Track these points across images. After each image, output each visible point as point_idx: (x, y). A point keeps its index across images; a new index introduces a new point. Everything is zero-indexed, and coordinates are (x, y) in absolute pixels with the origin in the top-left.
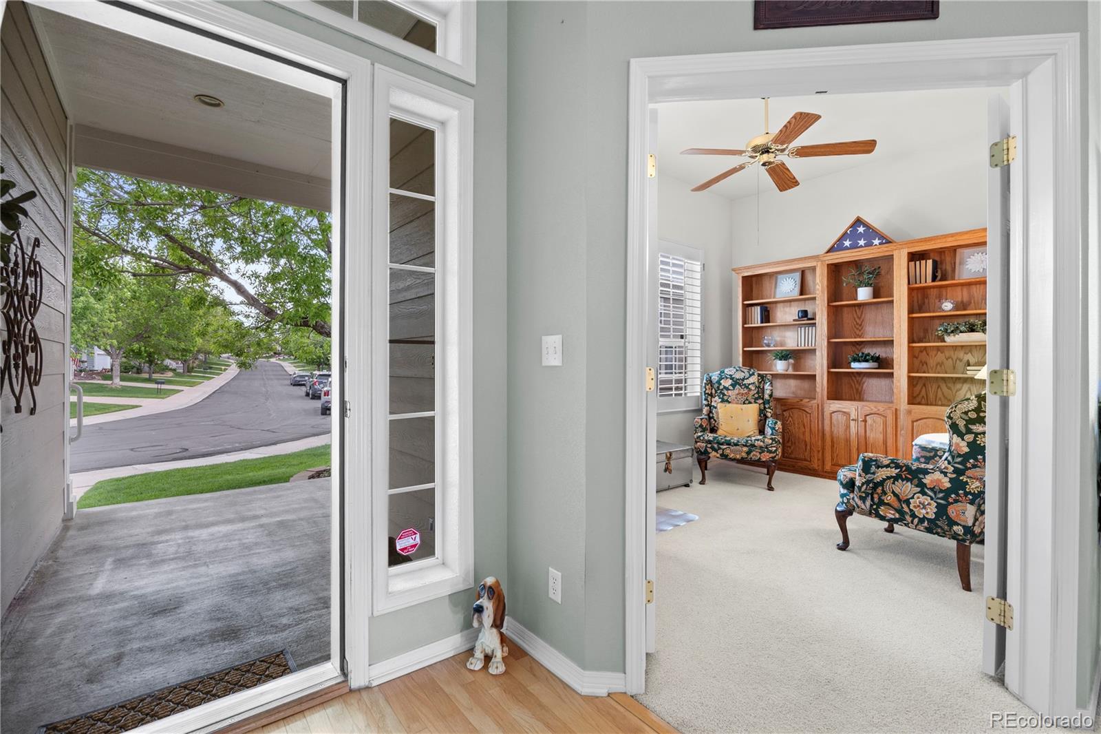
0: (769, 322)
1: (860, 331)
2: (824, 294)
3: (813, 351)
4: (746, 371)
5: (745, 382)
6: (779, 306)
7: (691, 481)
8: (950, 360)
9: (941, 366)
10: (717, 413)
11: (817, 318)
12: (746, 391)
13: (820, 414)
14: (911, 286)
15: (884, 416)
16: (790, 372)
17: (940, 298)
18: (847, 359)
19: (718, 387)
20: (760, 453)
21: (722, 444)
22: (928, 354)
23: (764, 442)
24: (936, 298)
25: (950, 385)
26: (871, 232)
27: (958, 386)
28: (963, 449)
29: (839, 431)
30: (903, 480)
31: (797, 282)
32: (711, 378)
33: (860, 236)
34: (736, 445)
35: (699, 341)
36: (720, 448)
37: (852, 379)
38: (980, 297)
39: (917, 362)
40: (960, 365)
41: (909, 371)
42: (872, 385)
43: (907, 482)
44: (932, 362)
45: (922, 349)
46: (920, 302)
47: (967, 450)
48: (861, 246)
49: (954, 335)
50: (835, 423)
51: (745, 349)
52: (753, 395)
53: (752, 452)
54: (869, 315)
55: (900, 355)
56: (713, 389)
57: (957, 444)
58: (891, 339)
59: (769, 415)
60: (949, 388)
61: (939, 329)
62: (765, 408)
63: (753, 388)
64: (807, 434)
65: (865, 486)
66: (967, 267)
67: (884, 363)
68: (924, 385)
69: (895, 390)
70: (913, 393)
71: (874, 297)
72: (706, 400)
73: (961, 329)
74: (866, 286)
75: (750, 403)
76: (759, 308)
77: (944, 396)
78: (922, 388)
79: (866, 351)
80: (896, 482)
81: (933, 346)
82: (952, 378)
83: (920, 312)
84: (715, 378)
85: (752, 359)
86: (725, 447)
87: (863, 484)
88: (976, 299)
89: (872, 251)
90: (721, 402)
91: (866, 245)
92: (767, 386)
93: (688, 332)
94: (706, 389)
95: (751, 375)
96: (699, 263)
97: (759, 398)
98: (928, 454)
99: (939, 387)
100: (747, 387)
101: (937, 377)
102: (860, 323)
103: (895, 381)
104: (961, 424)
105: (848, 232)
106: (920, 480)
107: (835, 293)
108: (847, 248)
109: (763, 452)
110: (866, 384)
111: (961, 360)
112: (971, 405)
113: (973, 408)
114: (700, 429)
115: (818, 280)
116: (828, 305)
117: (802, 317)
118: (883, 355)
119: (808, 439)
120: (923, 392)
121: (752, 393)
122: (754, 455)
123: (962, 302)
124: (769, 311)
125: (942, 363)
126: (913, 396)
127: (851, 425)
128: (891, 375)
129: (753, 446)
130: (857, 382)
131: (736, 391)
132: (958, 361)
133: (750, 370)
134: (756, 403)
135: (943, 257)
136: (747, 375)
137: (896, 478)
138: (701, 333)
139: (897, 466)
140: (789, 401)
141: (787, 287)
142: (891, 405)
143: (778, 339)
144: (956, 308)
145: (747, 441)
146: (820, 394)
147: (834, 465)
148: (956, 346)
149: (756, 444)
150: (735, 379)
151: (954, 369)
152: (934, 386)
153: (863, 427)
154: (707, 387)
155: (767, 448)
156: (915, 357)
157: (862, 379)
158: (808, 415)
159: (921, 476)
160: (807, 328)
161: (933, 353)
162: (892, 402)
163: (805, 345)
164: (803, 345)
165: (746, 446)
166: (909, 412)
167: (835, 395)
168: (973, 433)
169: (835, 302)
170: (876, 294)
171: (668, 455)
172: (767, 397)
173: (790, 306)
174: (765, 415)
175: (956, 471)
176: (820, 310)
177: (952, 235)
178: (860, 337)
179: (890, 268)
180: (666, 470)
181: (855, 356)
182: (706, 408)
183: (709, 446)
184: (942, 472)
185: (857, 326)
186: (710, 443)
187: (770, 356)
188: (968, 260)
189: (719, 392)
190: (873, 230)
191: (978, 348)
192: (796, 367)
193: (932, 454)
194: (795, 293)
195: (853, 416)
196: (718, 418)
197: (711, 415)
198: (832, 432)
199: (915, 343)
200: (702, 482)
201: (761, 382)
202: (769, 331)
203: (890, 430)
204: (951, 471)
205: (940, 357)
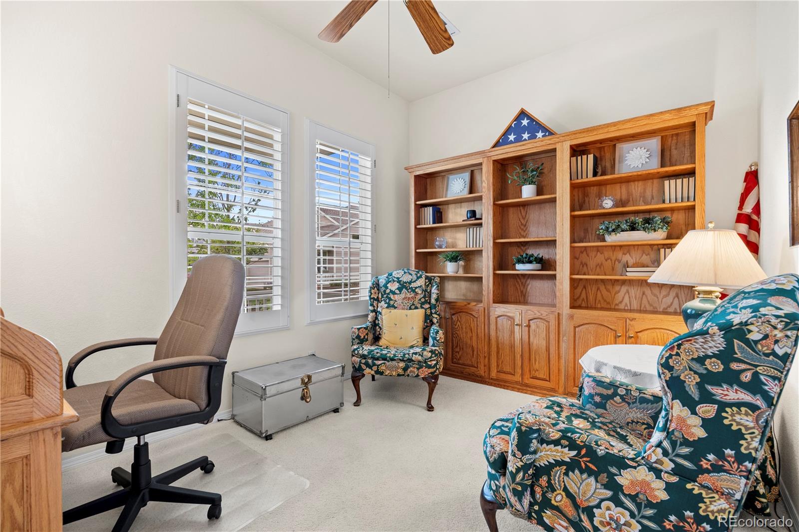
0: (442, 222)
1: (524, 231)
2: (490, 192)
3: (480, 252)
4: (413, 273)
5: (413, 285)
6: (451, 207)
7: (342, 404)
8: (609, 260)
9: (600, 268)
10: (382, 319)
11: (483, 218)
12: (413, 295)
13: (486, 318)
14: (573, 182)
15: (547, 321)
16: (461, 273)
17: (600, 196)
18: (512, 260)
19: (385, 291)
20: (418, 369)
21: (377, 359)
22: (588, 256)
23: (422, 356)
24: (596, 197)
25: (610, 287)
26: (536, 126)
27: (617, 288)
28: (693, 430)
29: (504, 337)
30: (582, 472)
31: (467, 183)
32: (378, 281)
33: (524, 129)
34: (392, 360)
35: (370, 242)
36: (374, 365)
37: (517, 281)
38: (638, 195)
39: (577, 263)
40: (619, 266)
41: (571, 274)
42: (536, 288)
43: (589, 475)
44: (592, 263)
45: (583, 249)
46: (580, 201)
47: (701, 433)
48: (525, 140)
49: (616, 234)
50: (500, 328)
51: (418, 251)
52: (420, 300)
53: (409, 368)
54: (534, 214)
55: (562, 255)
56: (379, 293)
57: (682, 420)
58: (554, 239)
59: (435, 321)
60: (608, 291)
61: (600, 228)
62: (431, 313)
63: (420, 292)
64: (474, 338)
65: (521, 474)
66: (626, 162)
67: (547, 264)
68: (585, 287)
69: (558, 294)
70: (574, 296)
71: (538, 195)
72: (372, 305)
73: (623, 227)
74: (529, 184)
75: (416, 308)
76: (431, 208)
77: (603, 298)
78: (582, 290)
79: (531, 251)
80: (570, 473)
81: (593, 247)
82: (611, 280)
83: (581, 210)
84: (382, 281)
85: (425, 261)
86: (380, 362)
87: (518, 470)
88: (634, 196)
89: (535, 145)
90: (387, 307)
91: (530, 138)
92: (434, 291)
93: (361, 232)
94: (371, 294)
95: (418, 278)
96: (370, 159)
97: (426, 302)
98: (605, 392)
99: (598, 289)
100: (414, 291)
101: (597, 280)
102: (524, 224)
103: (557, 284)
104: (691, 382)
105: (513, 125)
106: (611, 476)
107: (501, 190)
108: (511, 142)
109: (421, 367)
110: (530, 286)
111: (619, 262)
112: (712, 344)
113: (715, 350)
114: (357, 341)
115: (484, 178)
116: (494, 204)
117: (471, 217)
118: (546, 257)
119: (474, 344)
120: (584, 295)
121: (419, 297)
122: (411, 372)
123: (621, 200)
124: (441, 212)
125: (602, 264)
126: (574, 299)
127: (515, 330)
128: (553, 277)
129: (410, 360)
130: (522, 283)
131: (403, 296)
132: (617, 263)
133: (418, 272)
134: (422, 308)
135: (602, 153)
136: (415, 277)
137: (571, 466)
138: (372, 234)
139: (573, 445)
140: (458, 304)
141: (457, 187)
142: (553, 309)
143: (450, 241)
144: (616, 205)
145: (404, 355)
146: (486, 297)
147: (499, 372)
148: (615, 246)
149: (413, 358)
150: (402, 283)
151: (613, 270)
152: (593, 289)
153: (527, 333)
154: (373, 291)
155: (425, 362)
156: (575, 258)
157: (526, 282)
158: (475, 319)
159: (614, 470)
160: (475, 229)
161: (592, 254)
162: (554, 306)
163: (473, 247)
164: (471, 246)
165: (402, 360)
166: (571, 317)
167: (501, 298)
168: (715, 402)
169: (502, 200)
170: (539, 192)
171: (306, 380)
172: (433, 301)
173: (461, 207)
174: (431, 321)
175: (678, 470)
176: (486, 211)
177: (614, 124)
178: (524, 237)
179: (552, 166)
180: (303, 398)
181: (519, 257)
182: (371, 314)
183: (363, 361)
184: (651, 469)
185: (522, 227)
186: (365, 359)
187: (441, 257)
188: (627, 155)
189: (385, 296)
190: (536, 122)
191: (636, 247)
192: (467, 269)
193: (610, 392)
194: (465, 194)
195: (517, 321)
196: (382, 325)
197: (377, 322)
198: (497, 337)
199: (576, 243)
200: (357, 403)
201: (428, 285)
202: (441, 232)
203: (553, 336)
204: (669, 469)
205: (600, 258)
